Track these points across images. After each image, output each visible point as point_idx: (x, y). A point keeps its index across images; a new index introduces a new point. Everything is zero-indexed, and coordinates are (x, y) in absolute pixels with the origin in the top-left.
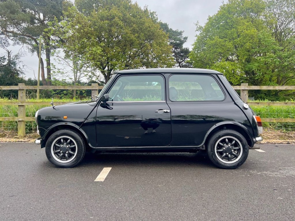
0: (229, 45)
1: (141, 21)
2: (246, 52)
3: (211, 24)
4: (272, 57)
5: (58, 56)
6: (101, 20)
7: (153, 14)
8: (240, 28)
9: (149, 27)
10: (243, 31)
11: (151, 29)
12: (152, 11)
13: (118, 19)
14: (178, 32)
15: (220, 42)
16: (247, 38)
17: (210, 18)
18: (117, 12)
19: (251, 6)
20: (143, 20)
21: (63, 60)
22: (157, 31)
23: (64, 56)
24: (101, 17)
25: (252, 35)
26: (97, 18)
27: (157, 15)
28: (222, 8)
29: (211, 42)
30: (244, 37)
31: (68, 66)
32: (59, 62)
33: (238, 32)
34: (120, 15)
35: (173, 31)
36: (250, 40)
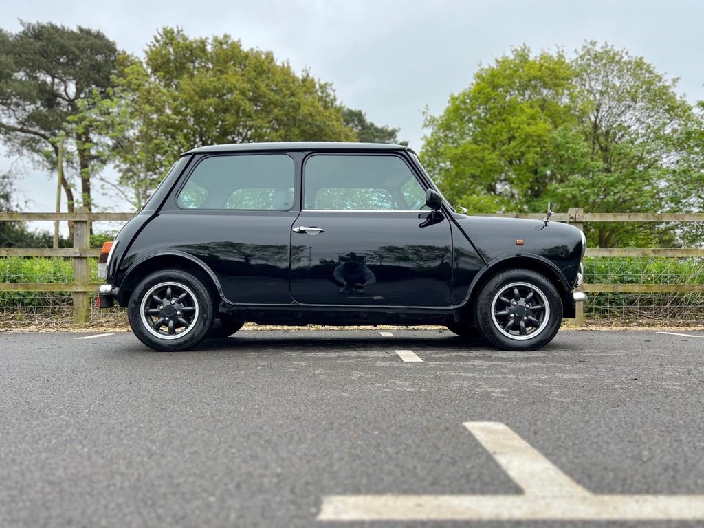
0: (492, 158)
1: (292, 101)
2: (527, 174)
3: (455, 112)
4: (583, 185)
5: (102, 179)
6: (200, 97)
7: (326, 88)
8: (514, 121)
9: (311, 115)
10: (519, 128)
11: (317, 120)
12: (323, 82)
13: (240, 96)
14: (386, 130)
15: (472, 151)
16: (529, 142)
17: (453, 99)
18: (238, 80)
19: (539, 73)
20: (297, 100)
21: (114, 188)
22: (329, 124)
23: (119, 179)
24: (202, 91)
25: (539, 136)
26: (192, 92)
27: (334, 91)
28: (479, 76)
29: (454, 151)
30: (524, 141)
31: (125, 201)
32: (102, 191)
33: (511, 129)
34: (244, 88)
35: (376, 129)
36: (535, 147)
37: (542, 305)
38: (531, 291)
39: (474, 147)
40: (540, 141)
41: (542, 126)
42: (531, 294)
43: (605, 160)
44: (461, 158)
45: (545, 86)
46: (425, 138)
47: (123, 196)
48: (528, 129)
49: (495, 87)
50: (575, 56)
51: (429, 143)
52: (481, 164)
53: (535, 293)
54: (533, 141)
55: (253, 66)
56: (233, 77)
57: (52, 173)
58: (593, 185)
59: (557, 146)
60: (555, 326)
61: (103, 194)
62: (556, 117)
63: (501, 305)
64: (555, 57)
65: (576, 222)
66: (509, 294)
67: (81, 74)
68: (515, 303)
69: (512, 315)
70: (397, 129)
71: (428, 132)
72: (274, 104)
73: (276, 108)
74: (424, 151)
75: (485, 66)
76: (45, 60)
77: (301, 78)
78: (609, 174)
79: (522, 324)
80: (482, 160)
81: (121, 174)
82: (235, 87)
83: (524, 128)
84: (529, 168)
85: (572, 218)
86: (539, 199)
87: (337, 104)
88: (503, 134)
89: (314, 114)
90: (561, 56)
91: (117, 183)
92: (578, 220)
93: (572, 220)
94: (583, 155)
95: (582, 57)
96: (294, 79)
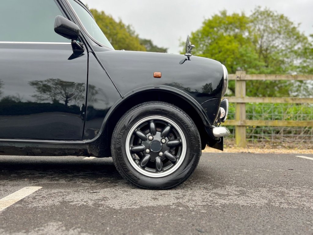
17: (193, 34)
25: (233, 50)
30: (226, 53)
33: (219, 47)
36: (231, 55)
37: (179, 140)
38: (168, 125)
42: (168, 128)
43: (266, 62)
48: (228, 47)
53: (172, 127)
54: (230, 52)
59: (242, 55)
60: (192, 163)
63: (136, 140)
66: (145, 127)
68: (151, 138)
69: (148, 151)
79: (158, 160)
83: (225, 46)
85: (238, 77)
88: (216, 49)
92: (242, 79)
93: (238, 79)
94: (255, 60)
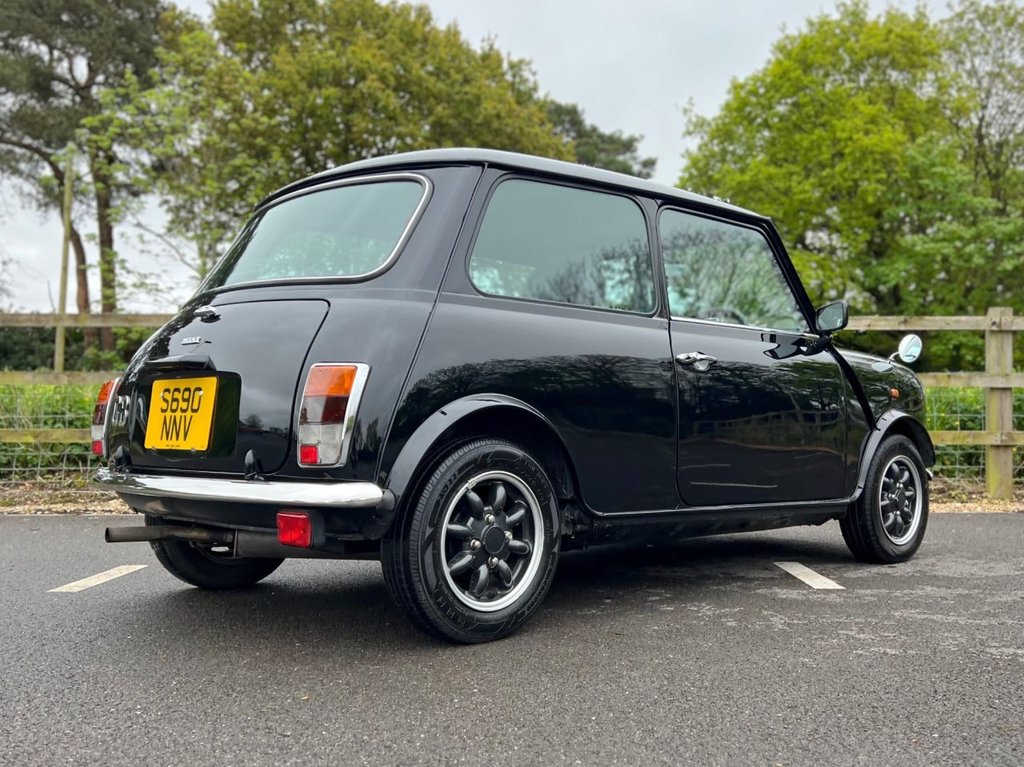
0: (807, 190)
1: (466, 93)
2: (864, 218)
3: (740, 109)
4: (961, 238)
5: (139, 225)
6: (310, 86)
7: (520, 69)
8: (843, 127)
9: (498, 116)
10: (850, 139)
11: (507, 125)
12: (515, 59)
13: (378, 84)
14: (619, 139)
15: (770, 178)
16: (868, 164)
17: (737, 87)
18: (374, 56)
19: (885, 46)
20: (475, 91)
21: (159, 240)
22: (529, 133)
23: (167, 225)
24: (311, 74)
25: (885, 153)
26: (296, 77)
27: (534, 74)
28: (781, 48)
29: (738, 178)
30: (858, 162)
31: (180, 263)
32: (140, 246)
33: (836, 141)
34: (384, 70)
35: (601, 137)
36: (877, 171)
39: (772, 170)
40: (886, 161)
41: (890, 136)
43: (996, 194)
44: (751, 189)
45: (894, 64)
46: (688, 153)
47: (177, 256)
48: (867, 141)
49: (807, 68)
50: (947, 14)
51: (695, 163)
52: (784, 199)
54: (875, 161)
55: (398, 31)
56: (364, 51)
57: (46, 211)
58: (976, 238)
59: (916, 172)
61: (142, 251)
62: (913, 122)
64: (912, 16)
65: (1001, 331)
67: (101, 44)
70: (637, 135)
71: (693, 144)
72: (435, 97)
73: (438, 104)
74: (686, 175)
75: (793, 31)
76: (40, 20)
77: (479, 52)
78: (1004, 220)
80: (787, 192)
81: (169, 217)
82: (370, 68)
83: (858, 139)
84: (867, 207)
85: (994, 323)
86: (886, 260)
87: (540, 95)
88: (824, 149)
89: (503, 114)
90: (922, 15)
91: (162, 231)
92: (1004, 328)
93: (994, 328)
94: (961, 186)
95: (960, 16)
96: (469, 54)
